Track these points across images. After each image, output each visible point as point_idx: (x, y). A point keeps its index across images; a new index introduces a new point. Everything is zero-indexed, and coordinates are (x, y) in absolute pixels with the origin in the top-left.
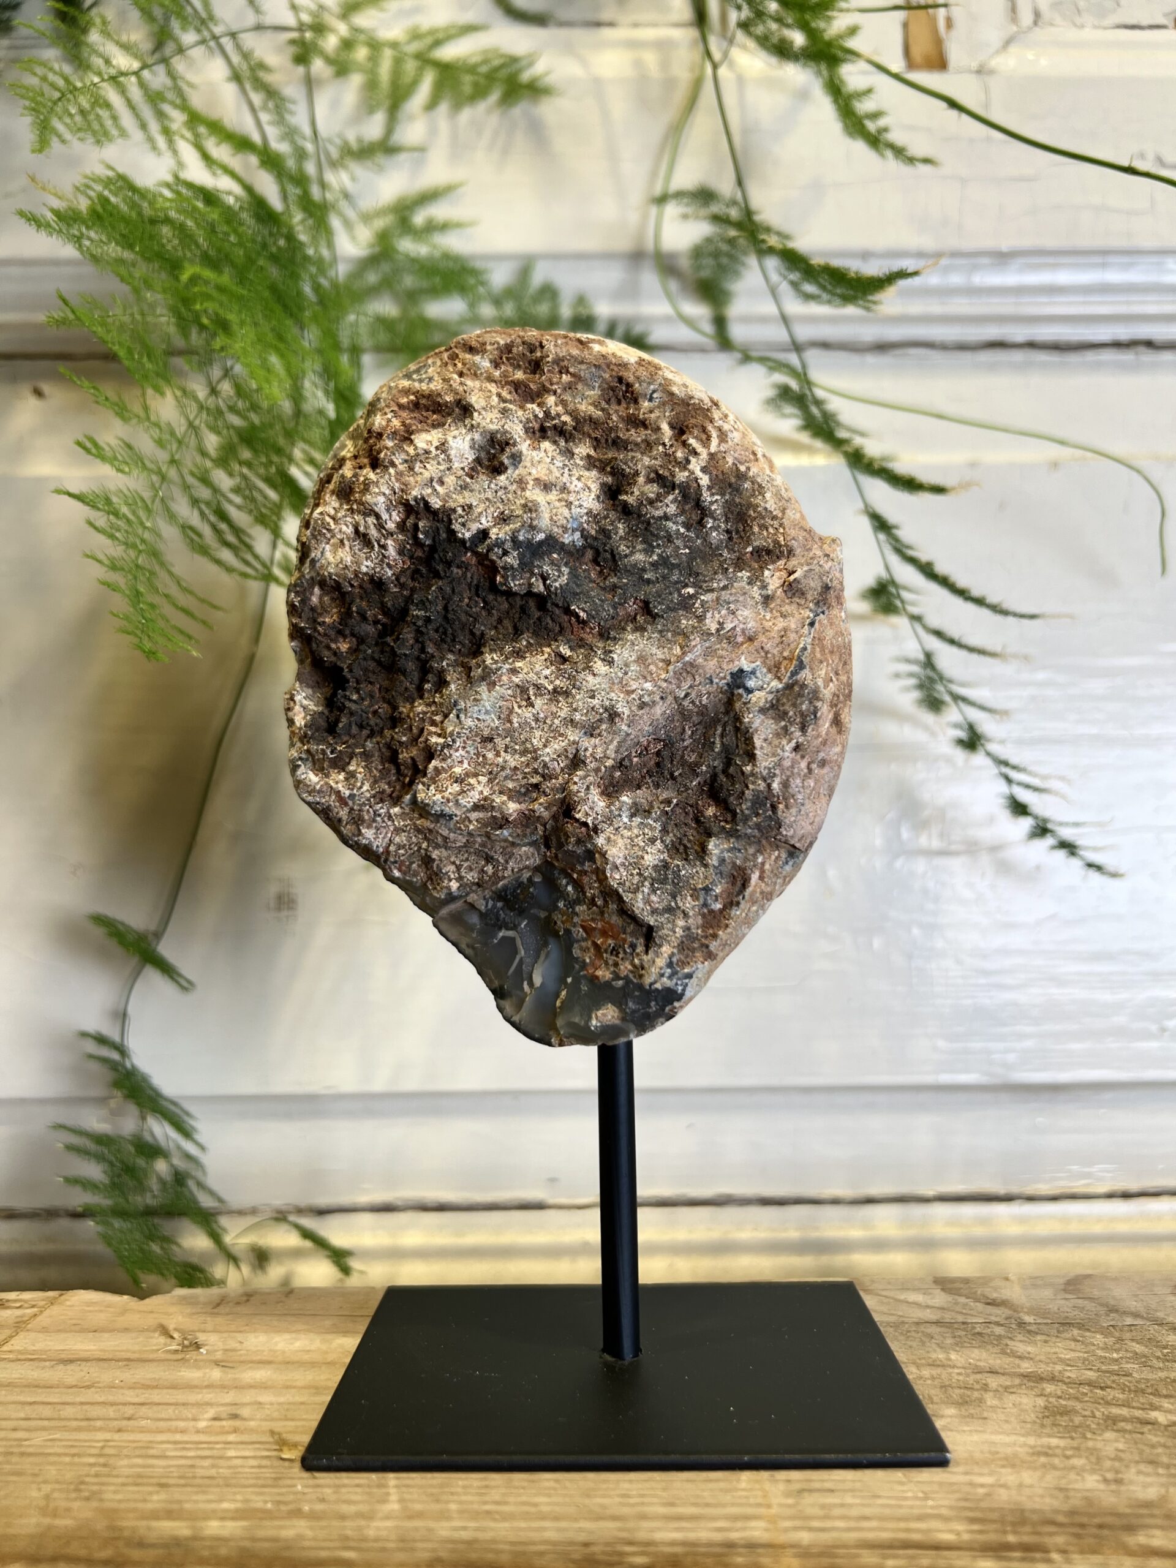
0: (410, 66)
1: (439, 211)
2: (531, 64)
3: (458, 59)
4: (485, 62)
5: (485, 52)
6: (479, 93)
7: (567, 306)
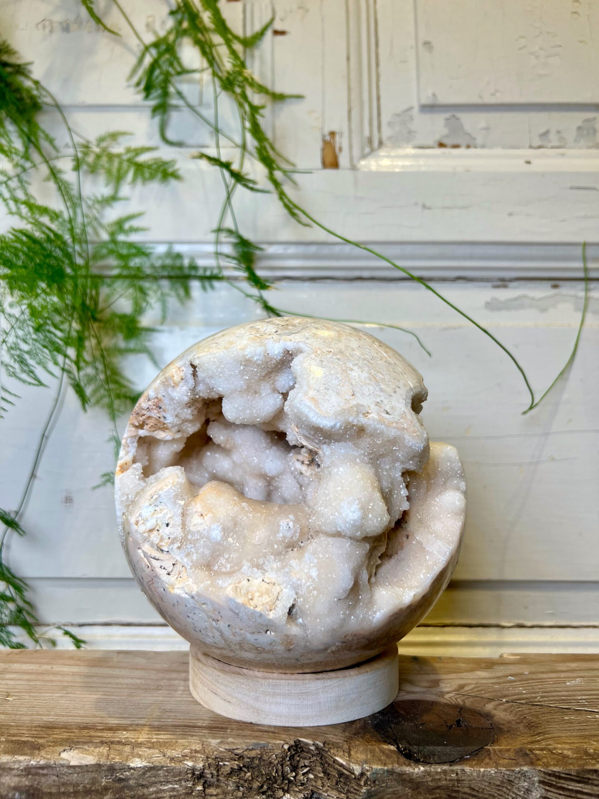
0: (125, 165)
1: (135, 223)
2: (173, 165)
3: (145, 162)
4: (156, 163)
5: (155, 159)
6: (152, 177)
7: (186, 262)
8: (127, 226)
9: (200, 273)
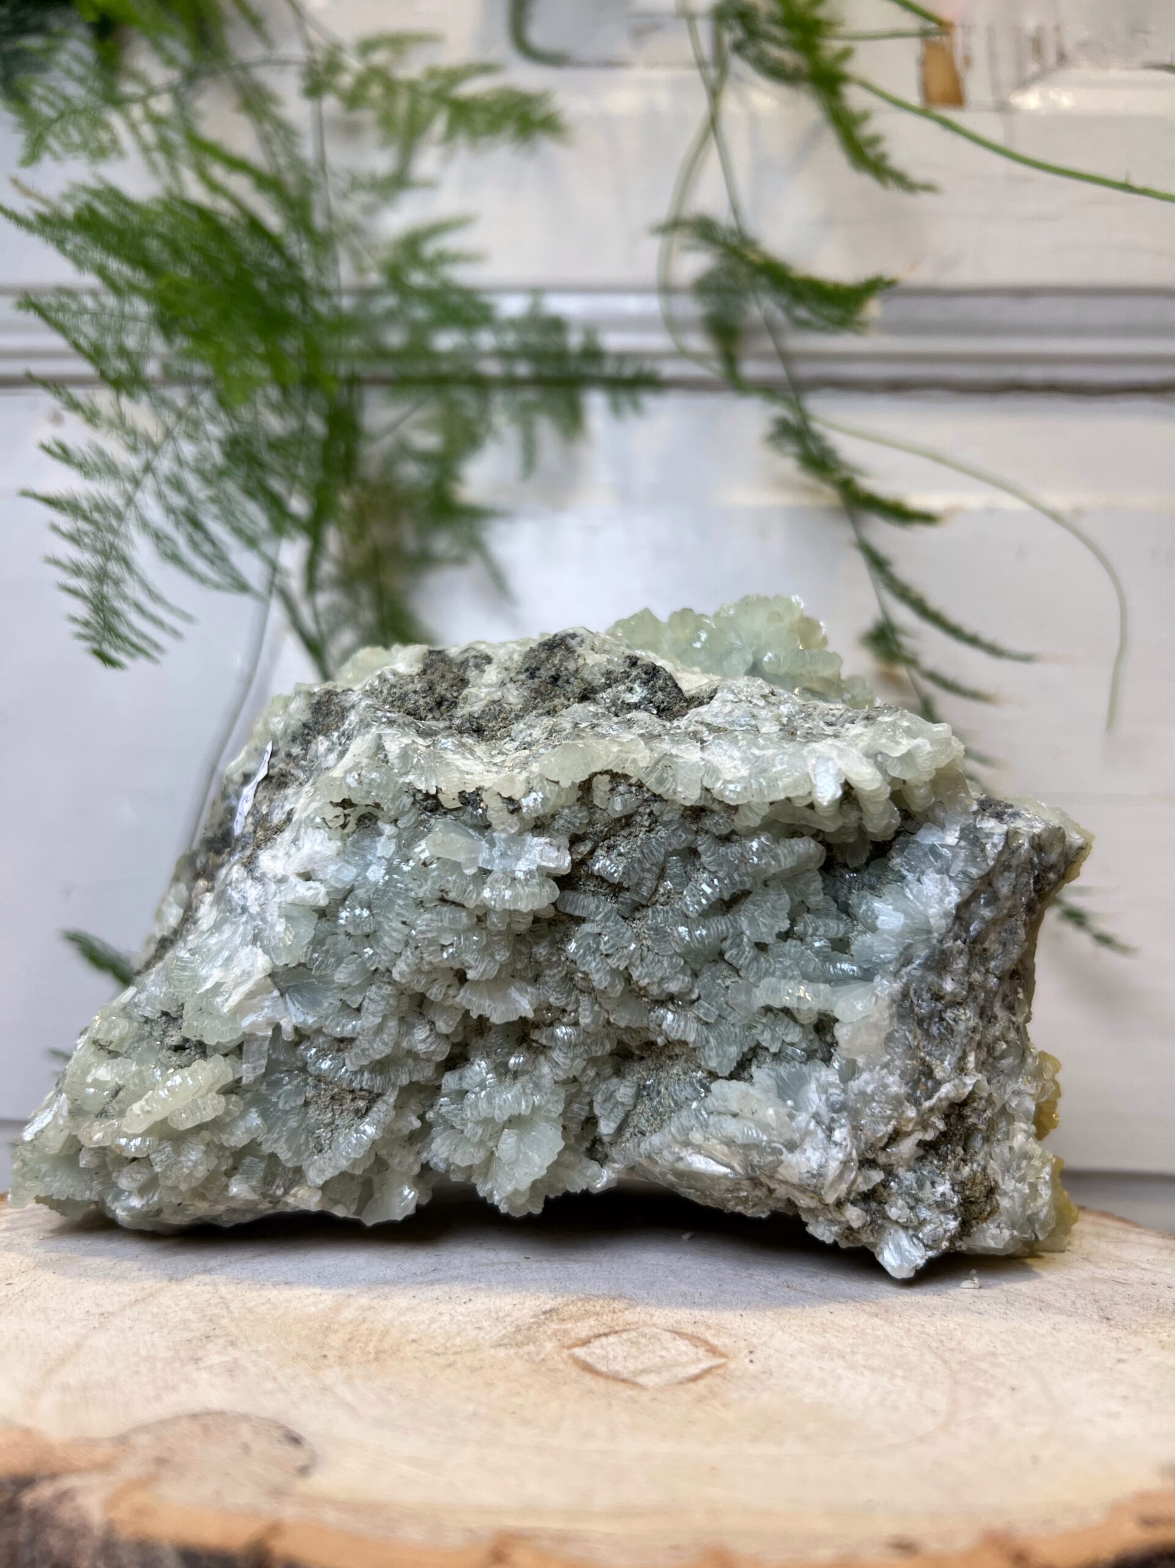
0: (425, 105)
1: (450, 242)
2: (547, 103)
3: (475, 97)
4: (502, 99)
5: (501, 91)
6: (493, 128)
7: (575, 340)
8: (429, 249)
9: (609, 368)
